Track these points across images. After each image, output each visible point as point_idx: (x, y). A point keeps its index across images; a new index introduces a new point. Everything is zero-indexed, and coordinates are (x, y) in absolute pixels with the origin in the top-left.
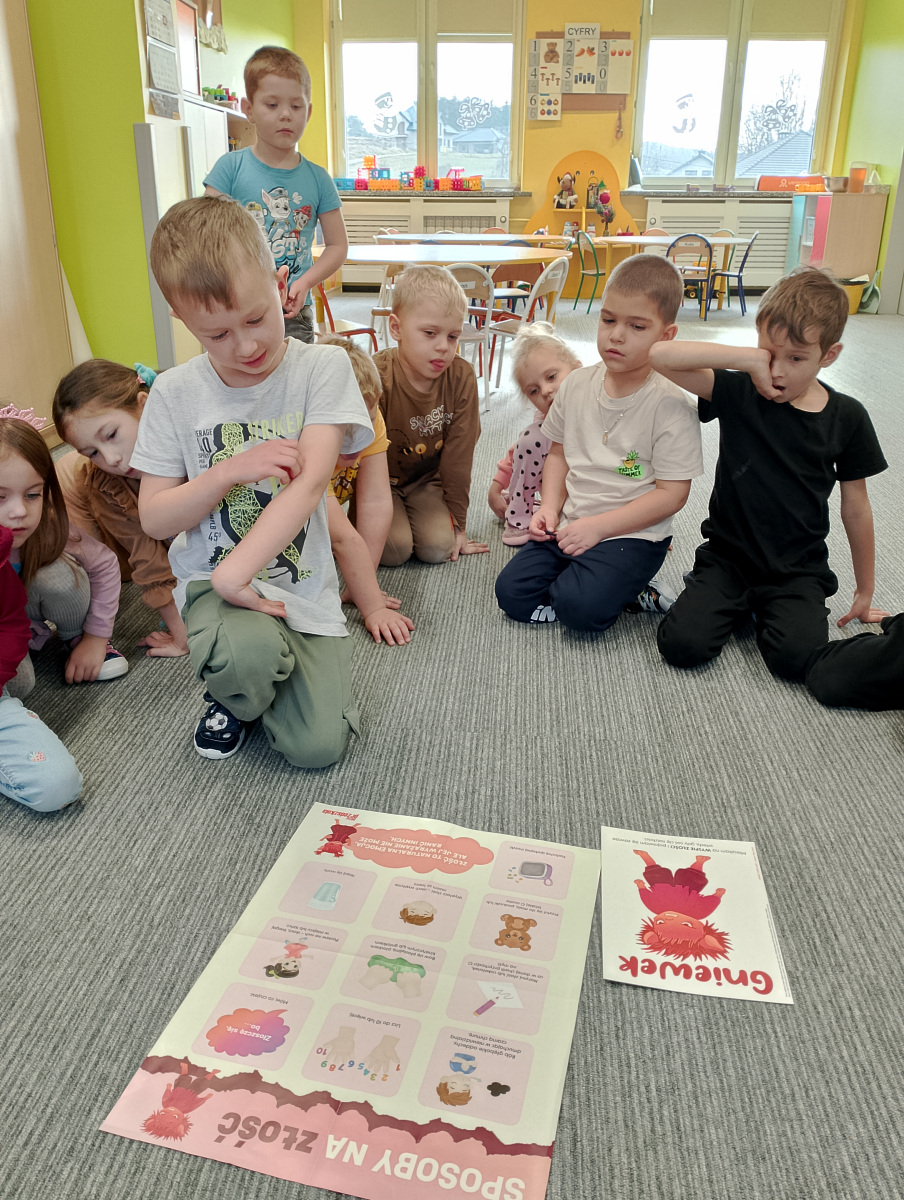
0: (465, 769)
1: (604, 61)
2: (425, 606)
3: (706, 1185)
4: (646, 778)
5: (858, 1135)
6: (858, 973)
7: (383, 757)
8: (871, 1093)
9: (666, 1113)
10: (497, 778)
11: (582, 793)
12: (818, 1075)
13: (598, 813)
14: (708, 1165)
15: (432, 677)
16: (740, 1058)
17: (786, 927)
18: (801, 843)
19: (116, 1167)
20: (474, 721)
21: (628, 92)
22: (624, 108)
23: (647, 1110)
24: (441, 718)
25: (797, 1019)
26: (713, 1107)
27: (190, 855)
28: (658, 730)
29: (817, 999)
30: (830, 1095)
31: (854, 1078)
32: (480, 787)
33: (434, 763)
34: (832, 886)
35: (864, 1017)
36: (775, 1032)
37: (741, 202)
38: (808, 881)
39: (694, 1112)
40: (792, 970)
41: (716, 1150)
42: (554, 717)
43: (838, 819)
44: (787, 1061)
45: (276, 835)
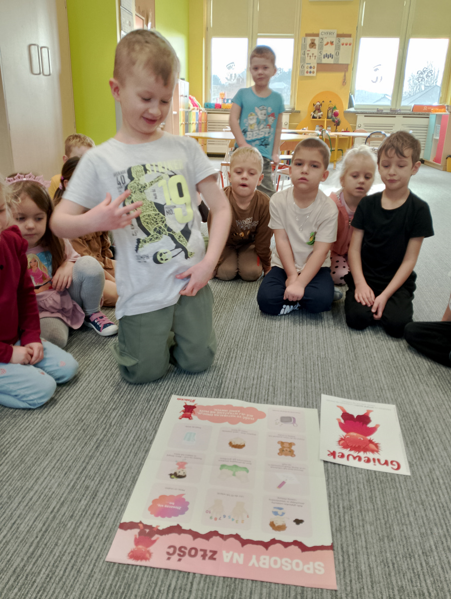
0: (258, 367)
1: (338, 48)
2: (241, 296)
3: (364, 550)
4: (344, 375)
5: (439, 533)
6: (443, 464)
7: (219, 360)
8: (446, 516)
9: (346, 517)
10: (273, 371)
11: (313, 380)
12: (421, 506)
13: (320, 389)
14: (366, 541)
15: (243, 327)
16: (383, 497)
17: (409, 443)
18: (418, 407)
19: (92, 524)
20: (262, 347)
21: (349, 63)
22: (347, 70)
23: (338, 516)
24: (247, 345)
25: (412, 482)
26: (369, 517)
27: (129, 397)
28: (351, 354)
29: (422, 474)
30: (426, 515)
31: (438, 509)
32: (264, 374)
33: (243, 364)
34: (432, 426)
35: (444, 483)
36: (401, 487)
37: (404, 117)
38: (421, 423)
39: (360, 518)
40: (411, 461)
41: (370, 535)
42: (301, 347)
43: (437, 397)
44: (406, 499)
45: (169, 390)
